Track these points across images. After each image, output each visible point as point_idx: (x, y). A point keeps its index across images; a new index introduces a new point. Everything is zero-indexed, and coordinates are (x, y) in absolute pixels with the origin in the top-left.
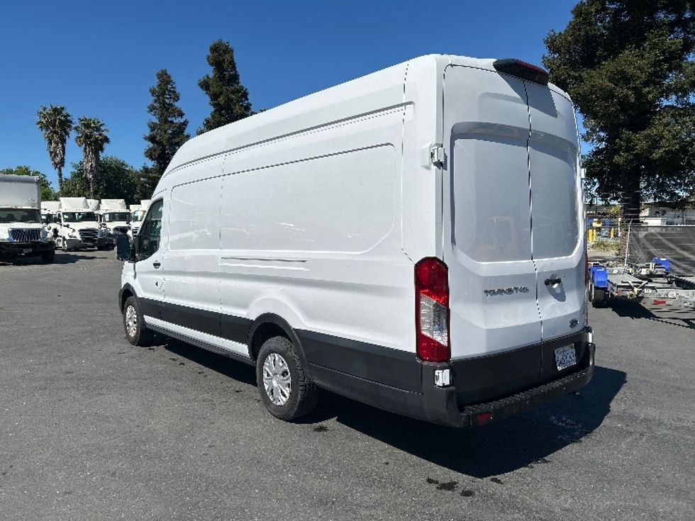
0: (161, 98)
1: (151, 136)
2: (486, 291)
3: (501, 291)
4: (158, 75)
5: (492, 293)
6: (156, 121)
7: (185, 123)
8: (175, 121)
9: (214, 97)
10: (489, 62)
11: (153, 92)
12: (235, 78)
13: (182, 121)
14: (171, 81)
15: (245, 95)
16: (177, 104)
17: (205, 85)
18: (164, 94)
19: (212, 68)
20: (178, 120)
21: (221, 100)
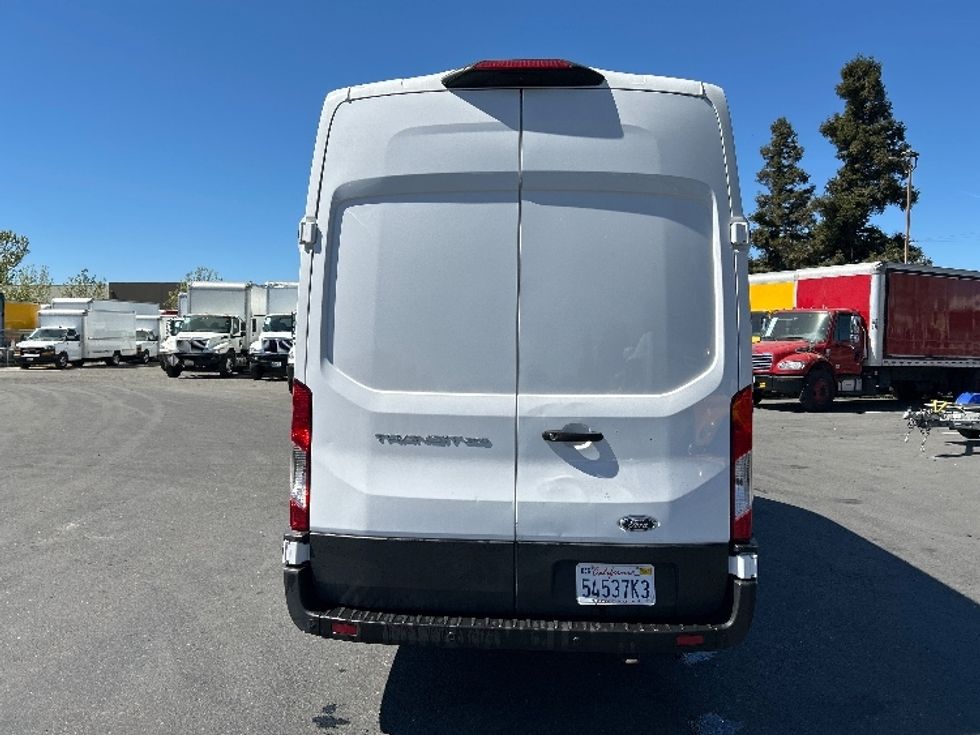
0: (776, 159)
1: (757, 214)
2: (381, 437)
3: (416, 440)
4: (773, 127)
5: (393, 439)
6: (767, 192)
7: (810, 191)
8: (796, 189)
9: (844, 144)
10: (436, 79)
11: (764, 152)
12: (882, 110)
13: (806, 186)
14: (792, 132)
15: (899, 133)
16: (799, 165)
17: (830, 130)
18: (780, 154)
19: (844, 101)
20: (800, 187)
21: (854, 148)
